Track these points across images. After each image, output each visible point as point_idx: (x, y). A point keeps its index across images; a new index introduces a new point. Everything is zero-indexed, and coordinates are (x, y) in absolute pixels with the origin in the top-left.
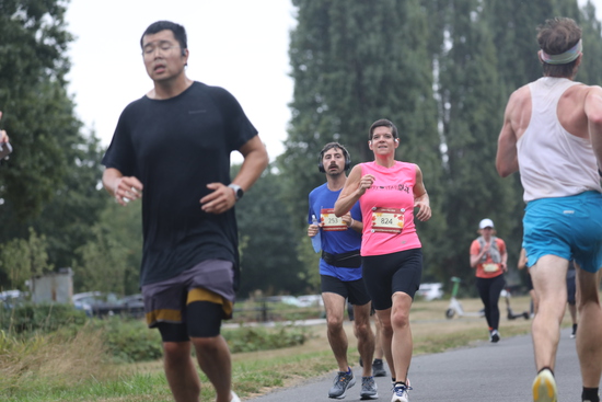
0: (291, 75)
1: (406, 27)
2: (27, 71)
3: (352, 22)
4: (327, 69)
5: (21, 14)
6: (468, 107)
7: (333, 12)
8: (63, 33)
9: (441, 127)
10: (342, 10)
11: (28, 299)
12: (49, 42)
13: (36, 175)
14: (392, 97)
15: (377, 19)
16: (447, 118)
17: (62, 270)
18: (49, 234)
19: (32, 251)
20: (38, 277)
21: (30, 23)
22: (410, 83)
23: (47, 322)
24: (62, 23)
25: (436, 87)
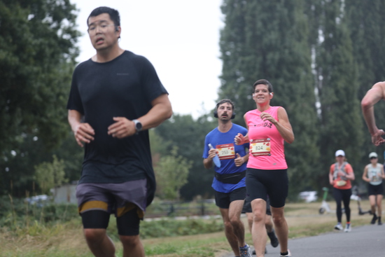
0: (221, 58)
1: (294, 28)
2: (53, 55)
3: (259, 24)
4: (243, 54)
5: (48, 19)
6: (334, 79)
7: (247, 18)
8: (75, 32)
9: (316, 91)
10: (253, 16)
11: (52, 201)
12: (66, 37)
13: (57, 121)
14: (285, 72)
15: (276, 22)
16: (321, 86)
17: (74, 182)
18: (65, 159)
19: (55, 170)
20: (59, 187)
21: (54, 25)
22: (297, 63)
23: (64, 216)
24: (75, 25)
25: (313, 66)
